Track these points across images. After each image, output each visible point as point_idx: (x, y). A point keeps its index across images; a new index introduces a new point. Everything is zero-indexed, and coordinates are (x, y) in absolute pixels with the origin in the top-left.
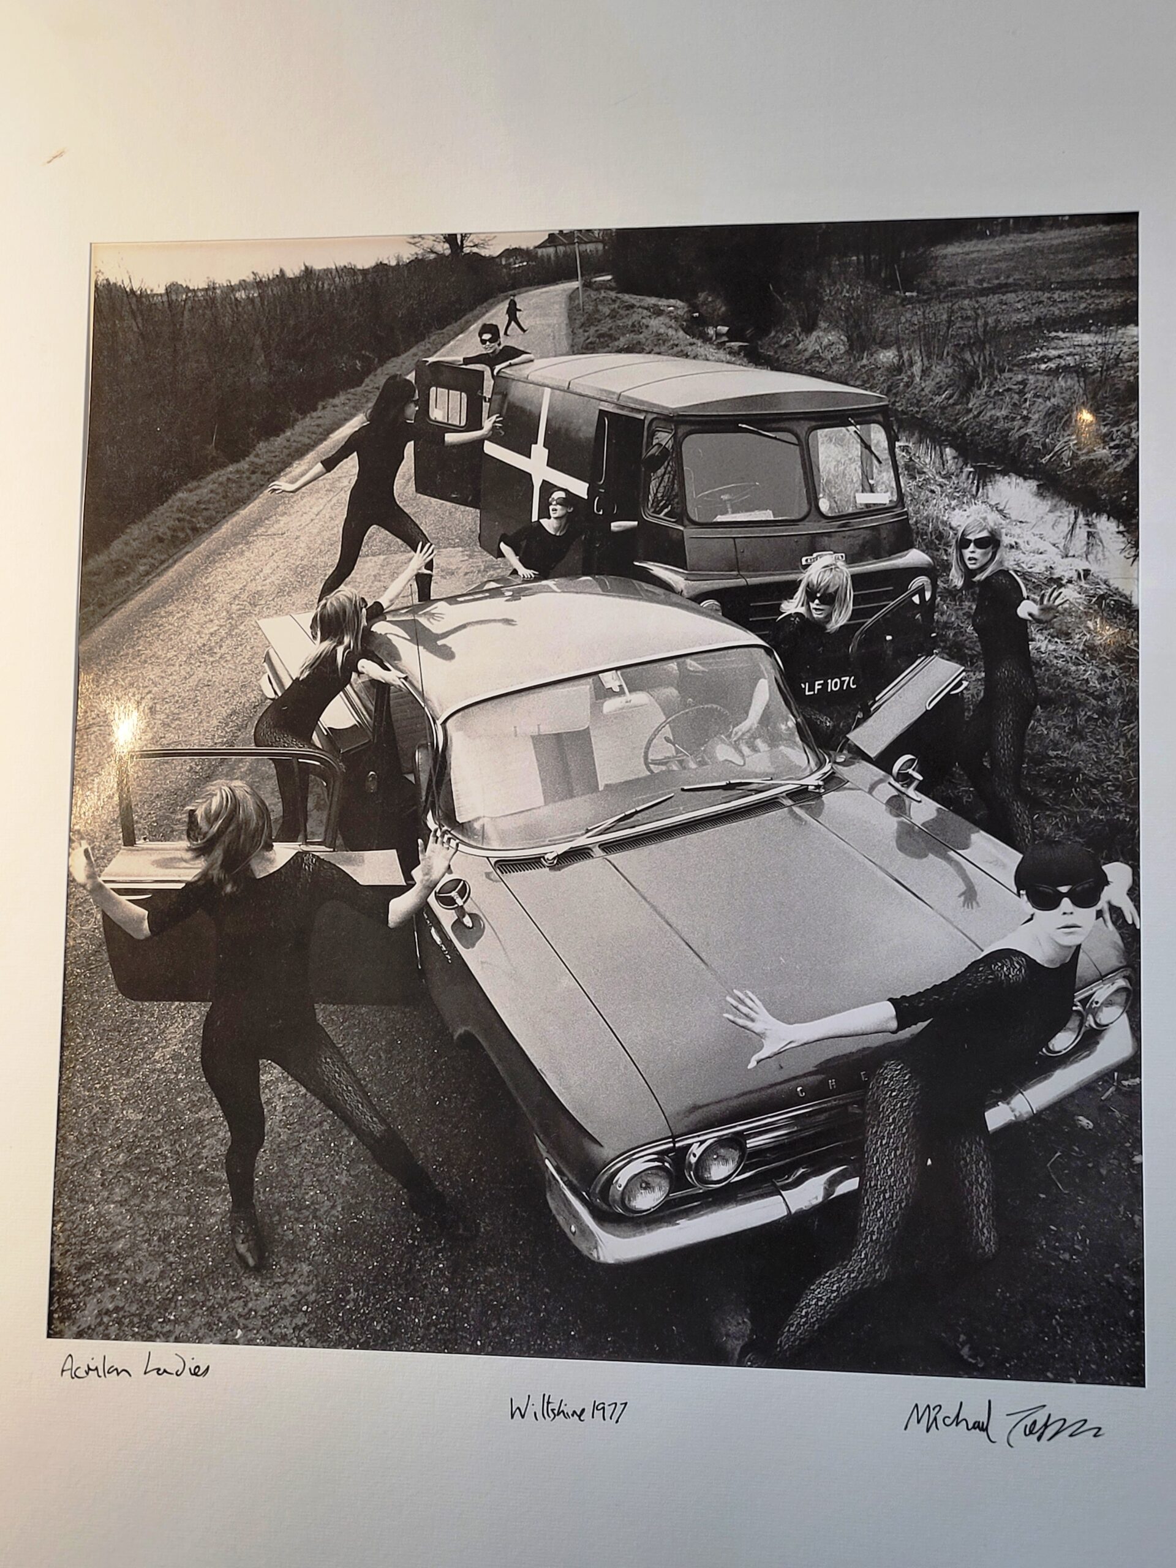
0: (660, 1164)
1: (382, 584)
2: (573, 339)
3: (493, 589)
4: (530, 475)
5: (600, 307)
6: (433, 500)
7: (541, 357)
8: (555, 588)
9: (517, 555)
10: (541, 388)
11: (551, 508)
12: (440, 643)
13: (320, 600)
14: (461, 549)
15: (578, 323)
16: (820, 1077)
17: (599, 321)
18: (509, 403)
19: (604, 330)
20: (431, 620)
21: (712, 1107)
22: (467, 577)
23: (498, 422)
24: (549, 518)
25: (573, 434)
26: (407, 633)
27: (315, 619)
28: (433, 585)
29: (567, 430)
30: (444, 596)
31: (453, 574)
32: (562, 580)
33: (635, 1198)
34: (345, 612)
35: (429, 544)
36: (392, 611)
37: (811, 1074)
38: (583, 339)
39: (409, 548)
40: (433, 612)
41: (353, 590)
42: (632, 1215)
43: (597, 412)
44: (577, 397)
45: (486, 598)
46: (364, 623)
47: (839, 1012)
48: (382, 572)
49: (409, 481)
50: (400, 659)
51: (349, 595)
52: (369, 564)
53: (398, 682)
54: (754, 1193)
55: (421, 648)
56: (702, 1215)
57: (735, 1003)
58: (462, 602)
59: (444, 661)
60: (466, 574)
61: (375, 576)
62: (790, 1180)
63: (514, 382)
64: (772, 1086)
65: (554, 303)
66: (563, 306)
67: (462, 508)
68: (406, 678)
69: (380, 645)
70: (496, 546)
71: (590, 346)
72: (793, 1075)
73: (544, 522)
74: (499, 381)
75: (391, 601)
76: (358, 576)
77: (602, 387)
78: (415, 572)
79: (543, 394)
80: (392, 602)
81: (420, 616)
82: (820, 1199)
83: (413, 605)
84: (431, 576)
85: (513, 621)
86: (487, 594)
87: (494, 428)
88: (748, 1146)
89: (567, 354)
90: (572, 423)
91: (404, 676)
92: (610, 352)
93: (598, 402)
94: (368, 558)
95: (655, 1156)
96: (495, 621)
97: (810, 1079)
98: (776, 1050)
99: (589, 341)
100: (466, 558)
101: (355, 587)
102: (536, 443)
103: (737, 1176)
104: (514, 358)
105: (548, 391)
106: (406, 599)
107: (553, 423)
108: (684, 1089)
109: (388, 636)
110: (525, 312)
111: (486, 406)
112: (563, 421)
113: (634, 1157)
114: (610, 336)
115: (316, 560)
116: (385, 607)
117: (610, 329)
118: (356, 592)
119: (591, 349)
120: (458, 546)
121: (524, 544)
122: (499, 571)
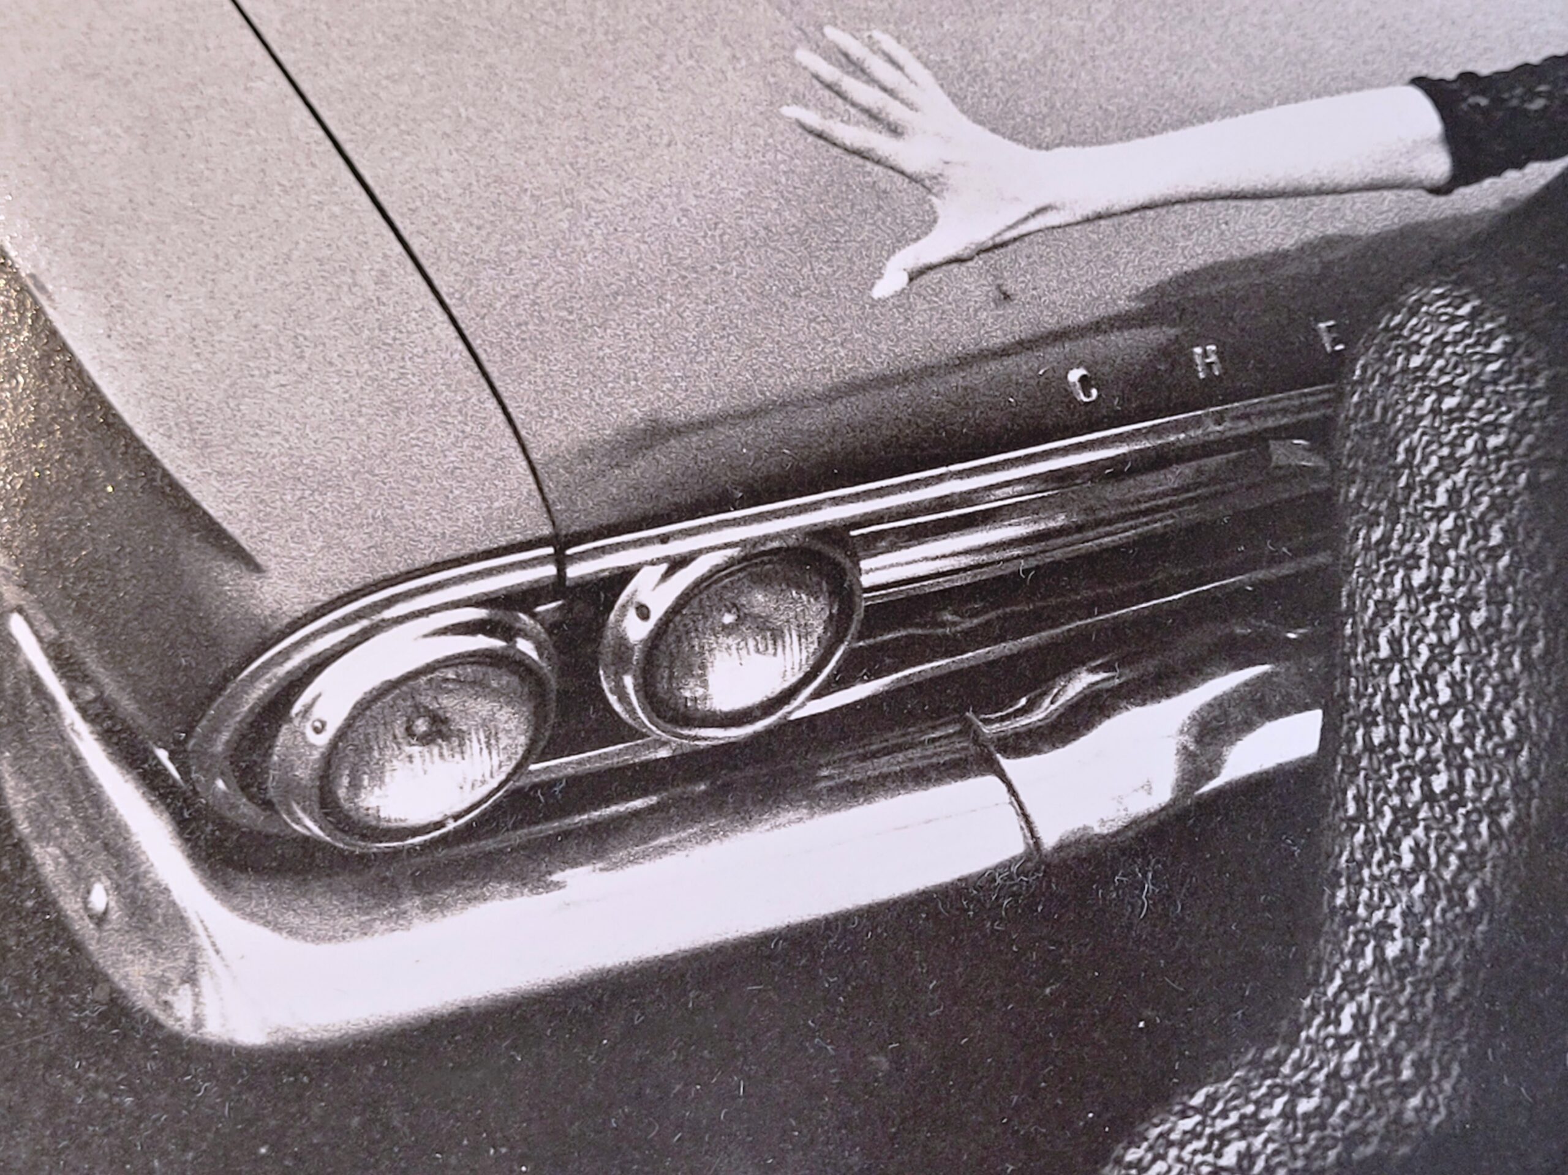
0: (497, 643)
16: (1156, 336)
21: (723, 431)
33: (378, 778)
37: (1122, 322)
42: (360, 846)
47: (1229, 111)
54: (883, 765)
56: (664, 850)
57: (829, 72)
62: (1037, 716)
64: (965, 361)
72: (1051, 323)
82: (1162, 795)
88: (866, 581)
95: (479, 613)
97: (1120, 340)
98: (983, 235)
103: (817, 695)
108: (614, 366)
113: (389, 614)
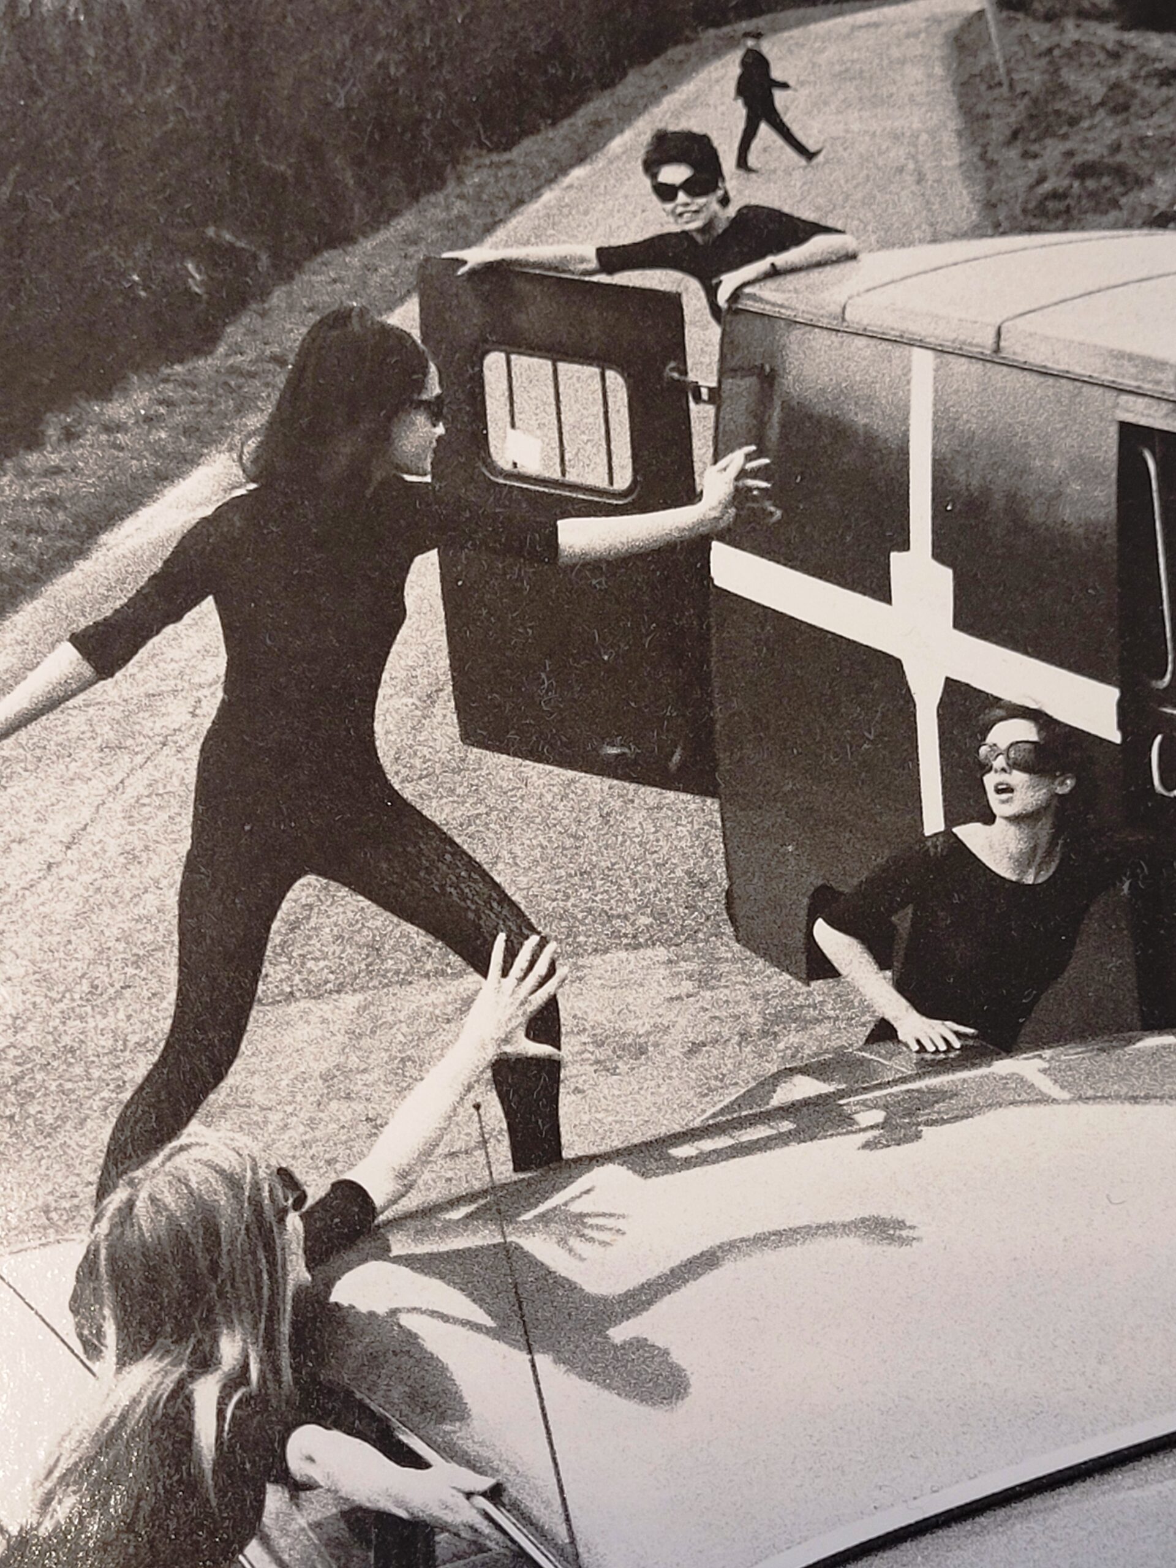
1: (359, 1107)
2: (989, 183)
3: (806, 1103)
4: (896, 664)
5: (1069, 76)
6: (533, 770)
7: (885, 244)
8: (1045, 1084)
9: (883, 965)
10: (898, 351)
11: (990, 780)
12: (619, 1334)
13: (103, 1191)
14: (661, 953)
15: (998, 130)
17: (1073, 122)
18: (786, 407)
19: (1093, 151)
20: (574, 1242)
22: (699, 1060)
23: (755, 474)
24: (989, 818)
25: (1036, 513)
26: (479, 1301)
27: (88, 1269)
28: (567, 1104)
29: (1012, 497)
30: (617, 1143)
31: (642, 1051)
32: (1071, 1055)
34: (211, 1231)
35: (534, 939)
36: (411, 1216)
38: (1023, 182)
39: (454, 959)
40: (575, 1208)
41: (243, 1140)
43: (1113, 431)
44: (1032, 379)
45: (783, 1139)
46: (298, 1272)
48: (354, 1061)
49: (431, 698)
50: (461, 1414)
51: (228, 1161)
52: (302, 1032)
53: (466, 1514)
55: (543, 1361)
58: (688, 1163)
59: (644, 1409)
60: (694, 1049)
61: (327, 1077)
63: (797, 333)
65: (903, 62)
66: (939, 70)
67: (650, 794)
68: (495, 1494)
69: (374, 1360)
70: (799, 936)
71: (1051, 205)
73: (971, 834)
74: (740, 326)
75: (402, 1175)
76: (256, 1081)
77: (1117, 345)
78: (490, 1054)
79: (907, 370)
80: (406, 1180)
81: (528, 1229)
83: (493, 1189)
84: (553, 1067)
85: (901, 1224)
86: (786, 1126)
87: (740, 496)
89: (976, 232)
90: (1024, 471)
91: (486, 1483)
92: (1127, 225)
93: (1110, 395)
94: (293, 1009)
96: (829, 1229)
99: (1047, 187)
100: (688, 986)
101: (249, 1128)
102: (905, 546)
104: (782, 248)
105: (923, 362)
106: (462, 1162)
107: (960, 474)
109: (405, 1320)
110: (804, 92)
111: (702, 416)
112: (995, 466)
114: (1120, 172)
115: (74, 1025)
116: (378, 1200)
117: (1116, 148)
118: (256, 1148)
119: (1057, 215)
120: (652, 943)
121: (903, 920)
122: (820, 1030)
